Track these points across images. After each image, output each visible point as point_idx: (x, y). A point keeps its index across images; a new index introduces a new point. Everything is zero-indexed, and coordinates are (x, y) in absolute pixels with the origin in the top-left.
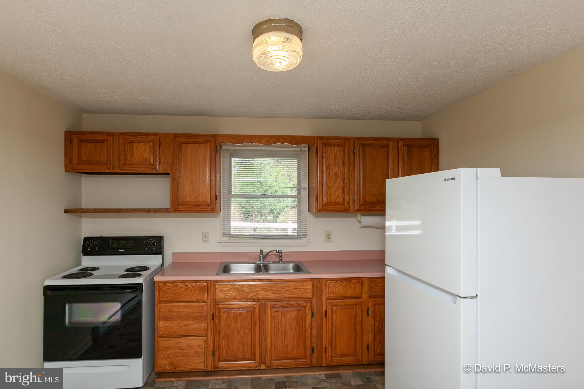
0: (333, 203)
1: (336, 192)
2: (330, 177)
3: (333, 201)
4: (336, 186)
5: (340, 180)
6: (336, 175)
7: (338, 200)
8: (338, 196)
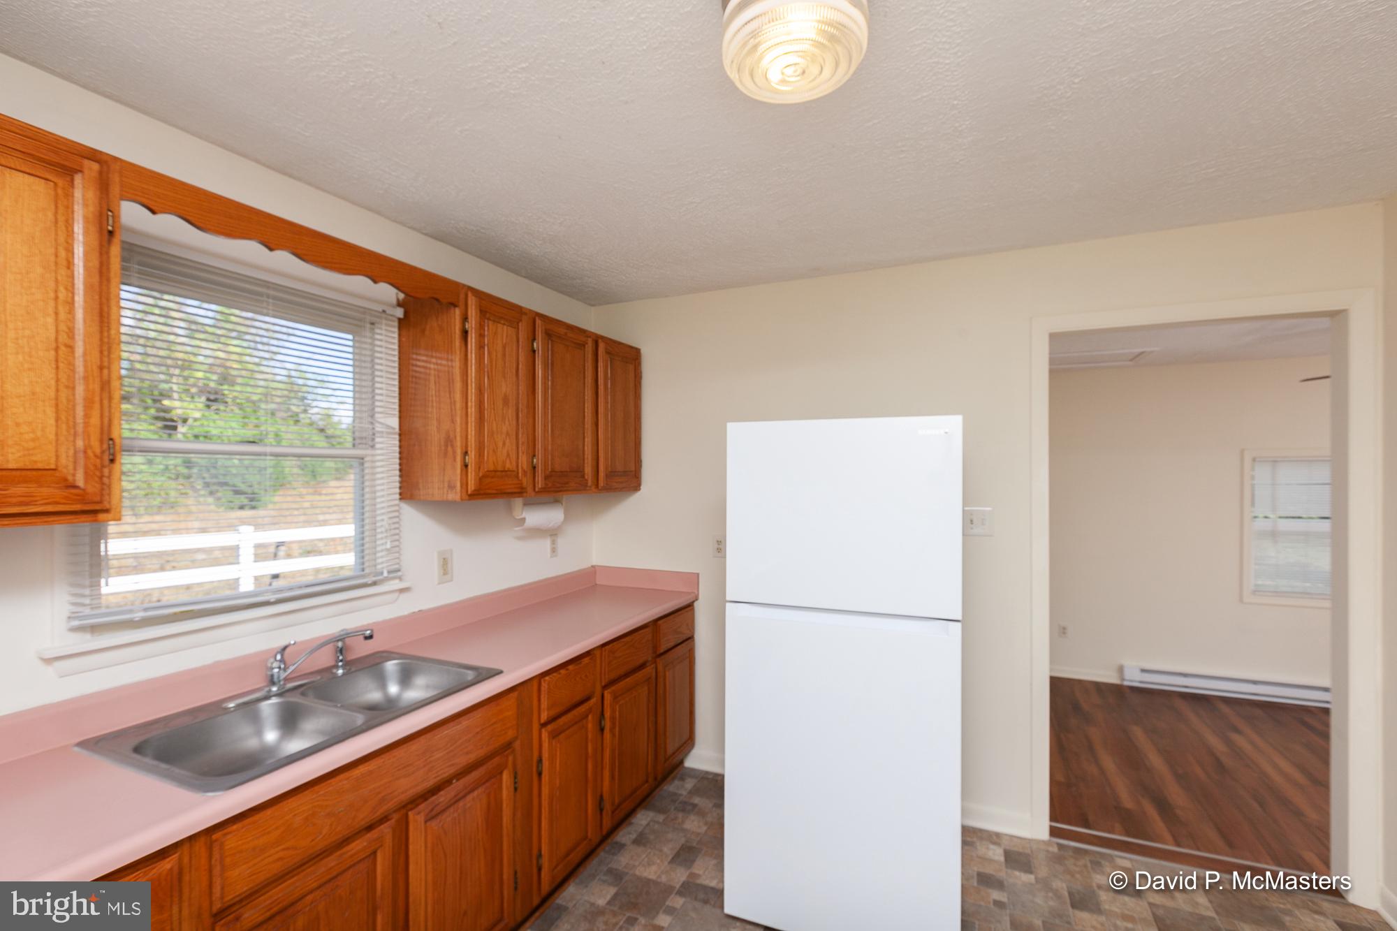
0: (498, 473)
1: (504, 444)
2: (494, 404)
3: (500, 468)
4: (504, 430)
5: (511, 412)
6: (506, 401)
7: (508, 466)
8: (508, 455)
